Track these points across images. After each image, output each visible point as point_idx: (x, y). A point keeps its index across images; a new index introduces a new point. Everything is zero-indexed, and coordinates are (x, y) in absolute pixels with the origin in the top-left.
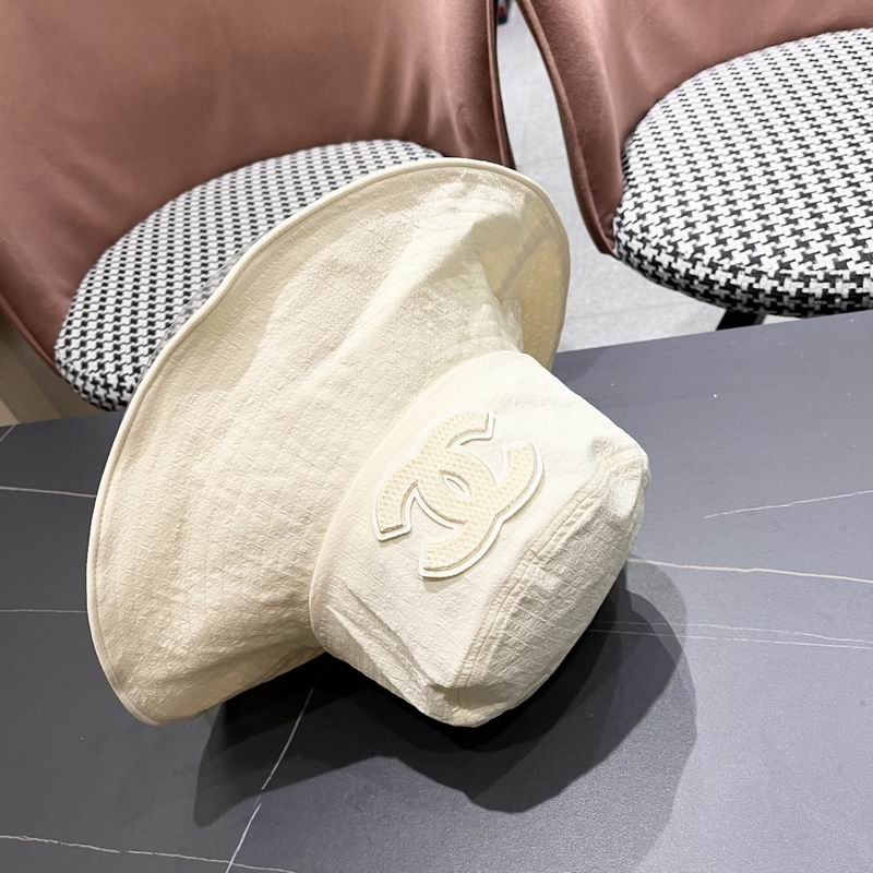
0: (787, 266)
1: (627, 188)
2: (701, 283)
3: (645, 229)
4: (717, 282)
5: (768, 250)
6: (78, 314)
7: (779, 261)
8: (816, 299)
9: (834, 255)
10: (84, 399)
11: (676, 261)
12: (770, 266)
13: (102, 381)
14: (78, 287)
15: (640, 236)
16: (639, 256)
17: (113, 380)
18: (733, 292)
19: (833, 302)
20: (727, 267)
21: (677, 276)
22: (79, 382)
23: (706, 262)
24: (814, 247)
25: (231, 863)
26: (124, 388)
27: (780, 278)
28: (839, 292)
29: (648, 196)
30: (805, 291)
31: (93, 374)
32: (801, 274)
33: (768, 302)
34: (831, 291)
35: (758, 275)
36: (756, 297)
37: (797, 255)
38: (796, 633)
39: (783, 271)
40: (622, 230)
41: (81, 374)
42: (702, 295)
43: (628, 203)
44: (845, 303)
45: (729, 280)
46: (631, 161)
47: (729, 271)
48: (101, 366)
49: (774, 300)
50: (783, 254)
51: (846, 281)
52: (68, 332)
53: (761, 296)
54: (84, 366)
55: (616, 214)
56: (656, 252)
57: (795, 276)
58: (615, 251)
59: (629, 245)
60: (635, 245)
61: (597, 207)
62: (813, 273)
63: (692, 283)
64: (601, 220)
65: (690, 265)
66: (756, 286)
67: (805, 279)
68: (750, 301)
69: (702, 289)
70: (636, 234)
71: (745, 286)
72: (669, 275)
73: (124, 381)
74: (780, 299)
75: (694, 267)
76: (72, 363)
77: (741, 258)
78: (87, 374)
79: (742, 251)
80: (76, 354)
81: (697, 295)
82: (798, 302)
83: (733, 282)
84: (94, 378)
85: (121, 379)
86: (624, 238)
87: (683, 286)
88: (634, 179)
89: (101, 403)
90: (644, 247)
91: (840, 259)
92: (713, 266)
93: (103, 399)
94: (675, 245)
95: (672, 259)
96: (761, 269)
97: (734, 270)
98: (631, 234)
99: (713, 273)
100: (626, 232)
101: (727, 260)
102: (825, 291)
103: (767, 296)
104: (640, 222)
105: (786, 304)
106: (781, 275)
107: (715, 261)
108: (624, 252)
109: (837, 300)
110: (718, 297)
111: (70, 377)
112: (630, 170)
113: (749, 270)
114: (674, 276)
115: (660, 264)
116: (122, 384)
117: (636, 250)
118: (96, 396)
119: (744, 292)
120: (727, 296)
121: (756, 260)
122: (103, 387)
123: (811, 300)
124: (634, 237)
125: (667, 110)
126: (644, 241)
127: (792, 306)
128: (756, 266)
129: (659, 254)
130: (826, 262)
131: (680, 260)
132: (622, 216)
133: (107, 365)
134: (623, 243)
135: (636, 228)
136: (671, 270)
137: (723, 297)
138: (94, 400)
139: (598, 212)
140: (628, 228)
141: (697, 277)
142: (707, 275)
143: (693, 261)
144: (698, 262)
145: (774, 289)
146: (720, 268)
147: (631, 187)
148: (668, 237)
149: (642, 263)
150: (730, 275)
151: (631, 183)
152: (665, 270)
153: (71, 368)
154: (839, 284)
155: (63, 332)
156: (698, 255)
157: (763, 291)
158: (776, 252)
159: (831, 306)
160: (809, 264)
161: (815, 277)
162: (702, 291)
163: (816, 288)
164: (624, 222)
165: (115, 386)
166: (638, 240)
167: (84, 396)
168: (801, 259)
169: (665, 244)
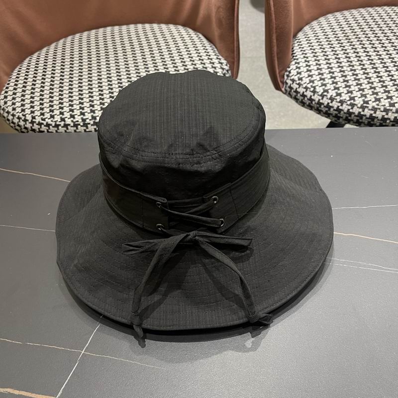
0: (367, 102)
1: (293, 60)
2: (325, 107)
3: (300, 79)
4: (333, 107)
5: (359, 94)
6: (12, 84)
7: (363, 100)
8: (378, 120)
9: (389, 100)
10: (12, 127)
11: (314, 95)
12: (359, 101)
13: (23, 118)
14: (13, 72)
15: (298, 82)
16: (296, 92)
17: (29, 118)
18: (340, 112)
19: (386, 122)
20: (338, 100)
21: (314, 103)
22: (10, 117)
23: (329, 97)
24: (380, 95)
25: (83, 352)
26: (35, 122)
27: (363, 108)
28: (389, 117)
29: (303, 64)
30: (374, 115)
31: (18, 114)
32: (373, 107)
33: (355, 119)
34: (386, 117)
35: (353, 105)
36: (350, 116)
37: (372, 98)
38: (370, 264)
39: (365, 105)
40: (289, 78)
41: (12, 113)
42: (324, 113)
43: (293, 66)
44: (391, 123)
45: (338, 107)
46: (295, 48)
47: (339, 102)
48: (23, 110)
49: (358, 118)
50: (366, 97)
51: (393, 113)
52: (6, 92)
53: (353, 116)
54: (14, 109)
55: (286, 71)
56: (305, 90)
57: (370, 108)
58: (283, 89)
59: (292, 86)
60: (295, 86)
61: (278, 66)
62: (379, 107)
63: (320, 107)
64: (279, 73)
65: (320, 98)
66: (351, 111)
67: (375, 109)
68: (347, 117)
69: (324, 110)
70: (296, 81)
71: (346, 110)
72: (310, 102)
73: (35, 119)
74: (361, 118)
75: (322, 99)
76: (7, 108)
77: (345, 97)
78: (15, 113)
79: (346, 94)
80: (9, 103)
81: (322, 113)
82: (370, 120)
83: (340, 108)
84: (19, 116)
85: (33, 118)
86: (289, 82)
87: (316, 108)
88: (296, 56)
89: (21, 129)
90: (299, 87)
91: (392, 102)
92: (332, 99)
93: (23, 127)
94: (314, 88)
95: (312, 94)
96: (355, 103)
97: (342, 102)
98: (293, 81)
99: (332, 102)
100: (291, 80)
101: (338, 97)
102: (383, 116)
103: (355, 116)
104: (298, 75)
105: (364, 121)
106: (363, 106)
107: (333, 97)
108: (288, 89)
109: (388, 121)
110: (332, 114)
111: (6, 115)
112: (294, 52)
113: (349, 103)
114: (312, 103)
115: (306, 96)
116: (34, 120)
117: (295, 88)
118: (19, 125)
119: (345, 113)
120: (336, 115)
121: (352, 98)
122: (23, 121)
123: (376, 120)
124: (295, 82)
125: (312, 28)
126: (299, 84)
127: (366, 122)
128: (352, 101)
129: (306, 91)
130: (385, 103)
131: (316, 95)
132: (290, 72)
133: (26, 110)
134: (289, 85)
135: (296, 78)
136: (311, 100)
137: (334, 115)
138: (17, 127)
139: (279, 69)
140: (292, 78)
141: (323, 104)
142: (328, 103)
143: (323, 96)
144: (325, 97)
145: (359, 113)
146: (335, 100)
147: (295, 59)
148: (311, 84)
149: (297, 95)
150: (339, 104)
151: (294, 58)
152: (308, 99)
153: (7, 110)
154: (390, 114)
155: (3, 92)
156: (325, 94)
157: (354, 113)
158: (362, 95)
159: (384, 124)
160: (377, 102)
161: (379, 109)
162: (324, 111)
163: (379, 114)
164: (291, 75)
165: (30, 121)
166: (296, 84)
167: (12, 125)
168: (374, 100)
169: (310, 87)
